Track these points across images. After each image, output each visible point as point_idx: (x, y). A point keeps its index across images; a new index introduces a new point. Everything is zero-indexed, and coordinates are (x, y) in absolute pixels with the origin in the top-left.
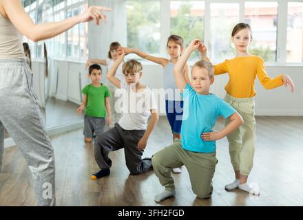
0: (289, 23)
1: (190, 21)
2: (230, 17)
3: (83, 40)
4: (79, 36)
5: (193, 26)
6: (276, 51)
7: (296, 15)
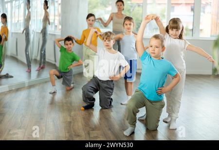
0: (202, 9)
1: (132, 7)
2: (159, 4)
3: (57, 18)
4: (55, 16)
5: (133, 10)
6: (193, 30)
7: (207, 4)
